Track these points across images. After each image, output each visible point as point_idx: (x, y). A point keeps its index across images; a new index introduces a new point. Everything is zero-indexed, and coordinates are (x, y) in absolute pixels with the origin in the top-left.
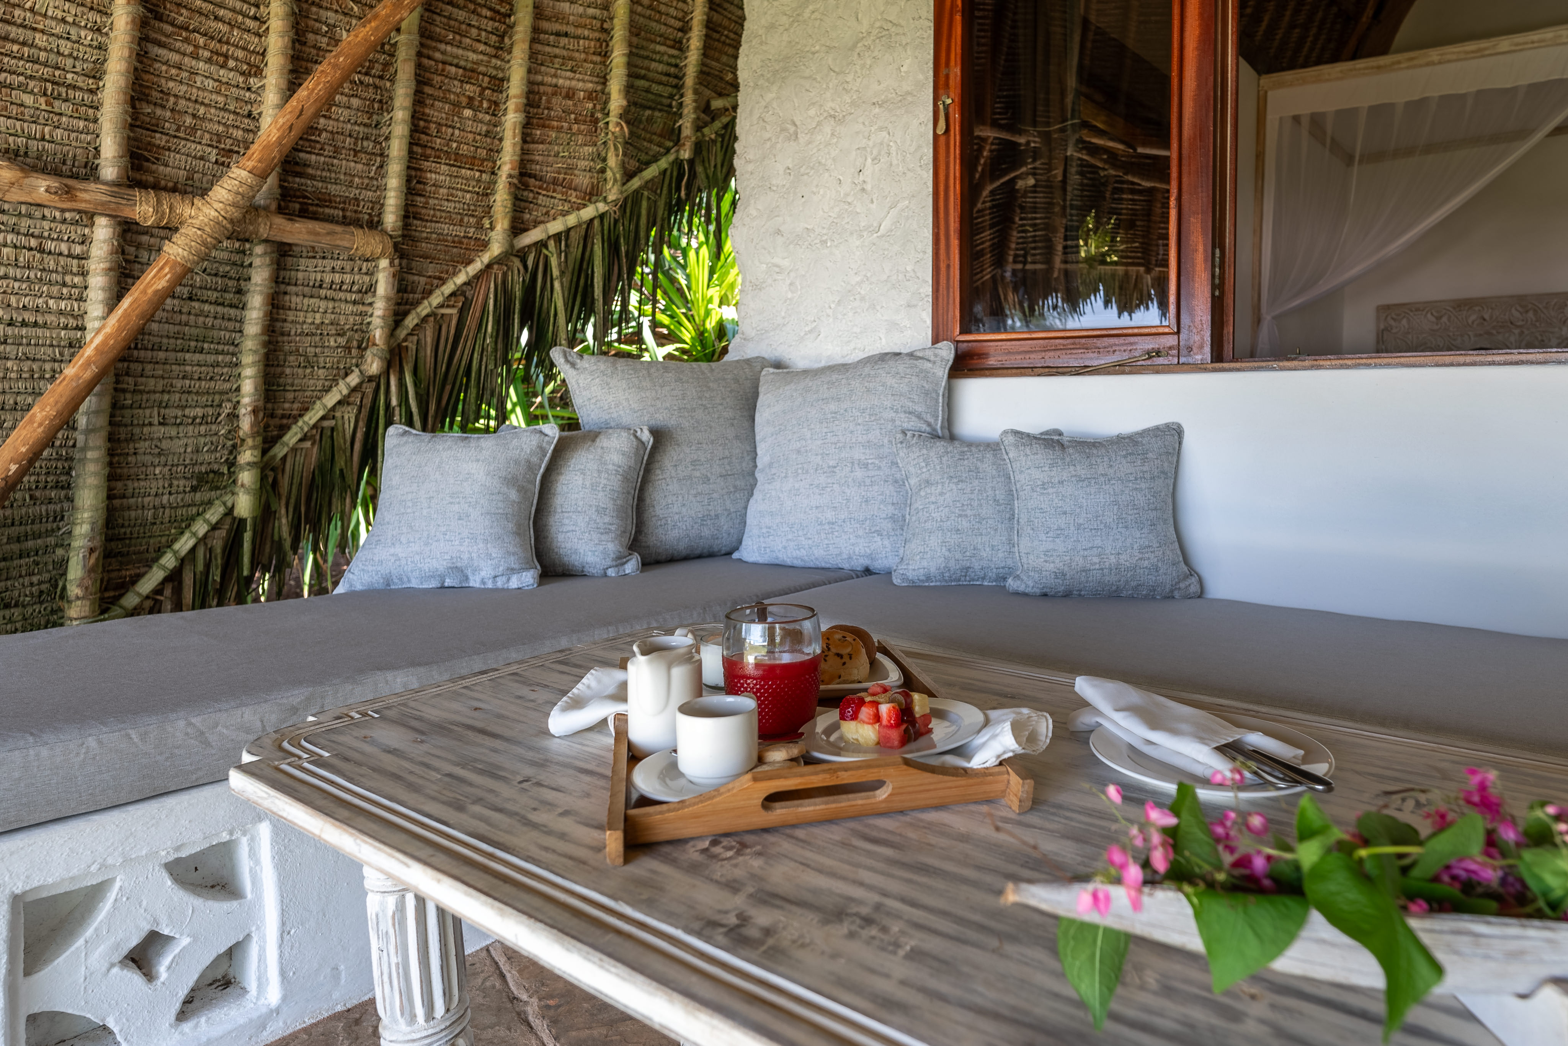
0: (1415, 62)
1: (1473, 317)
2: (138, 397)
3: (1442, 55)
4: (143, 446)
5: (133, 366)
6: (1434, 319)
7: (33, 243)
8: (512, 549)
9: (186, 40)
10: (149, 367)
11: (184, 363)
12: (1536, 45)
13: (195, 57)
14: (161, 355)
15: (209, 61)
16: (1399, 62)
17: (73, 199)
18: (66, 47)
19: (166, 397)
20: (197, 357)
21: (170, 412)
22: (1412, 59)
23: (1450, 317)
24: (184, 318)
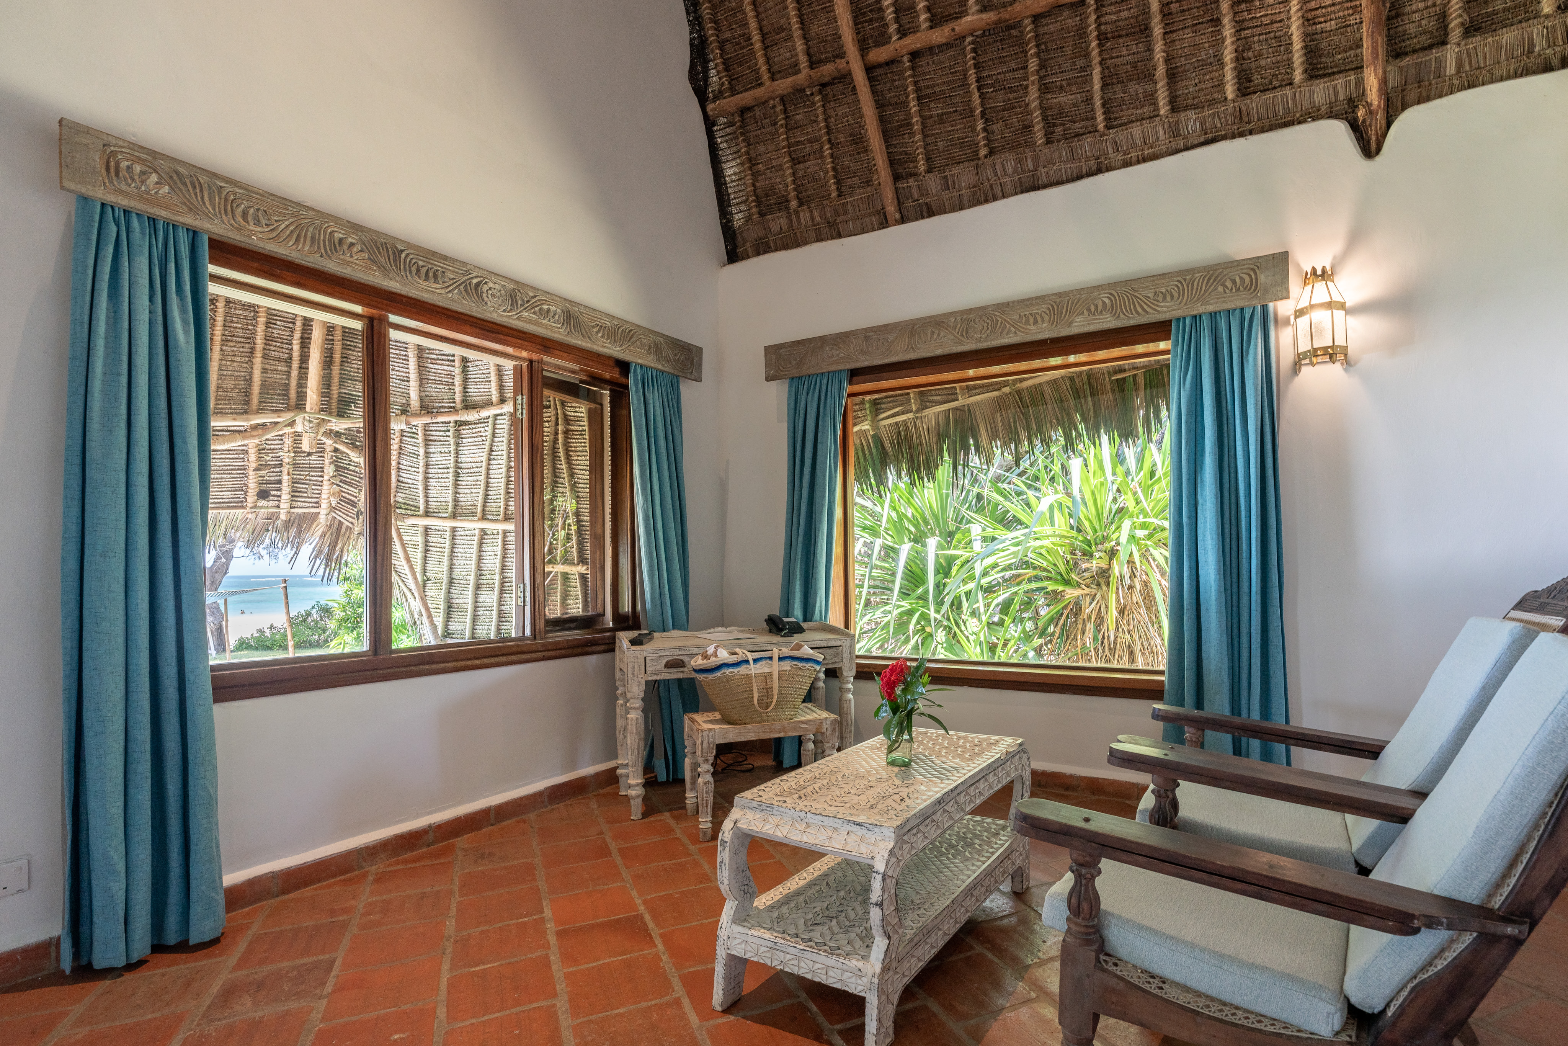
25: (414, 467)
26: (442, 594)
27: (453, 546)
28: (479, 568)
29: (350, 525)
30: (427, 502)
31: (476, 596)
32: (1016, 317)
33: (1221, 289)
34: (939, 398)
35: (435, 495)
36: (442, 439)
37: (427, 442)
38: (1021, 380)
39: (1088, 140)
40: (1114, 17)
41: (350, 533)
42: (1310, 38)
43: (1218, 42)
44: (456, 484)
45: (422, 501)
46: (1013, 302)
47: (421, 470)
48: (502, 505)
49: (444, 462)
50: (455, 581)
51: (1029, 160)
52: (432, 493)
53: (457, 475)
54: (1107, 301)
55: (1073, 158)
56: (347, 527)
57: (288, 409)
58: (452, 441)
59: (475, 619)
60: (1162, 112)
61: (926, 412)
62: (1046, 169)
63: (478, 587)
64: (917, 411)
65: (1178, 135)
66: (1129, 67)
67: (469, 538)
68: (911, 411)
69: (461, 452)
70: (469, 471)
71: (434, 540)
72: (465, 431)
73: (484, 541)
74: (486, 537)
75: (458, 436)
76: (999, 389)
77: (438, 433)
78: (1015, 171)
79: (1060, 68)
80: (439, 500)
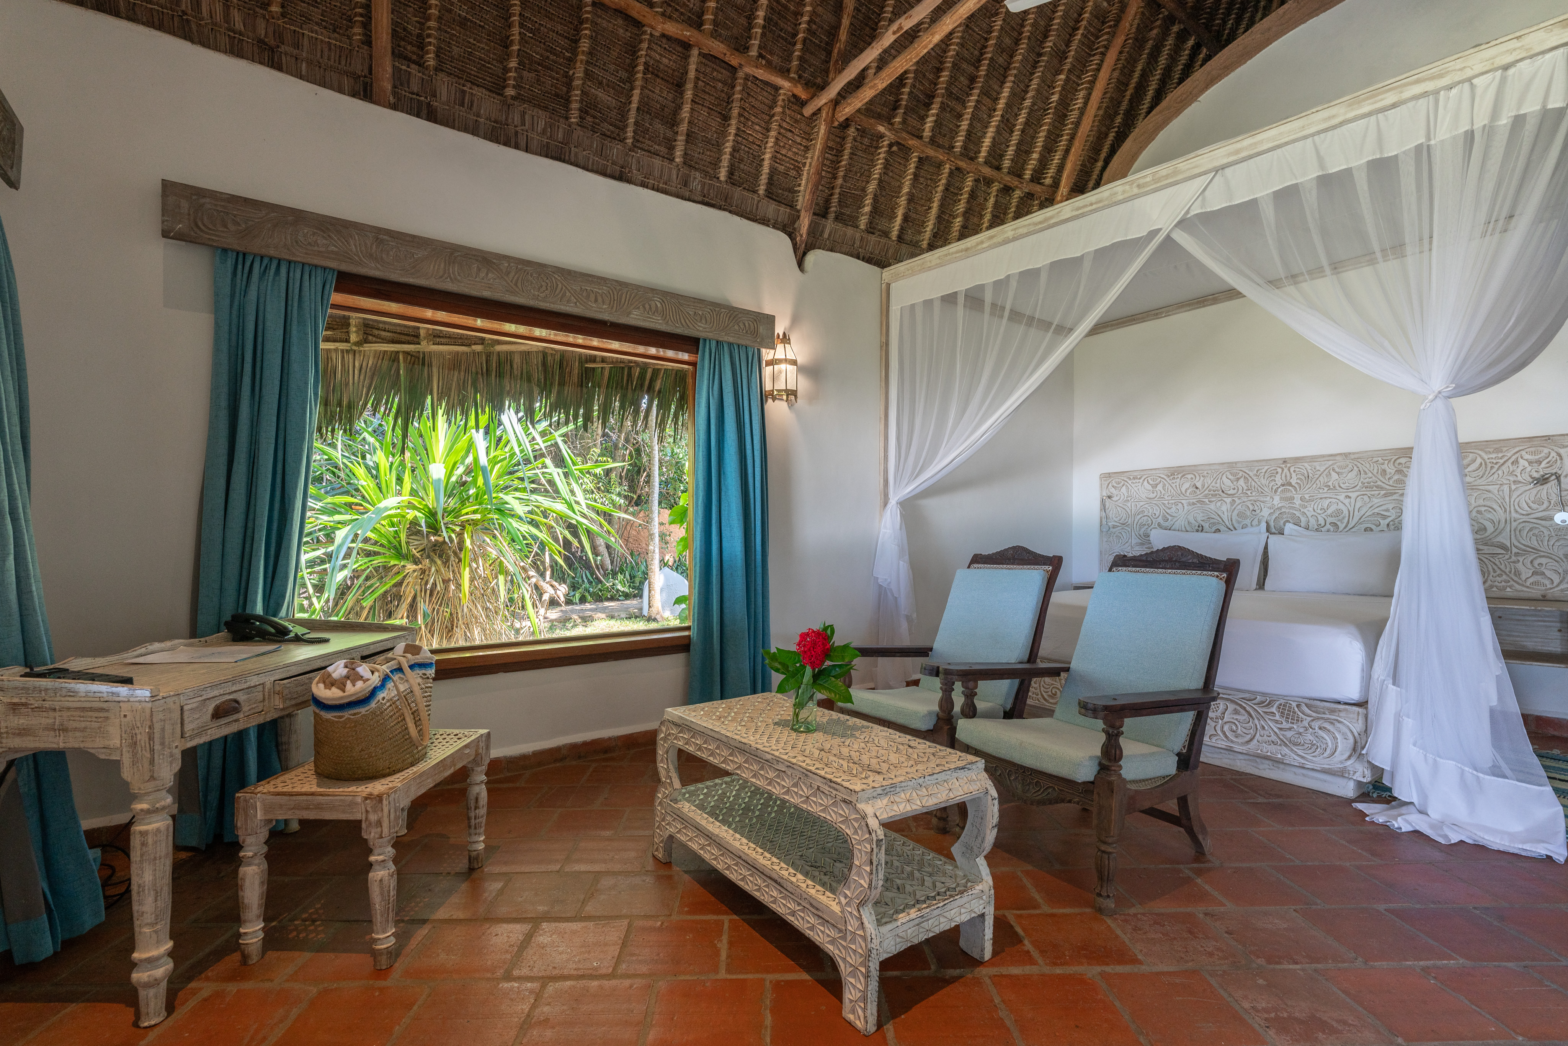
0: (995, 240)
1: (1186, 485)
3: (1015, 229)
6: (1150, 487)
12: (1094, 207)
16: (982, 242)
22: (992, 237)
23: (1164, 485)
32: (578, 289)
33: (736, 327)
34: (389, 334)
38: (499, 342)
39: (619, 146)
40: (658, 57)
42: (773, 172)
43: (723, 134)
46: (575, 272)
51: (561, 130)
54: (659, 305)
55: (601, 153)
60: (677, 160)
61: (367, 347)
62: (576, 150)
64: (359, 344)
65: (685, 185)
66: (658, 106)
68: (347, 341)
76: (469, 345)
78: (544, 132)
79: (604, 65)
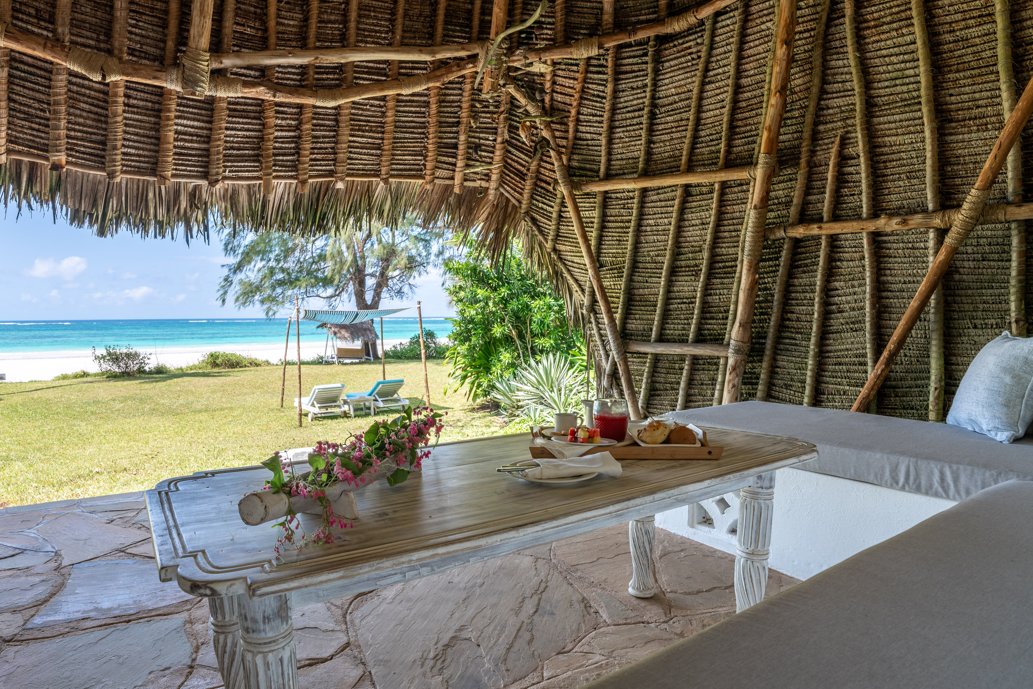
2: (960, 314)
4: (965, 339)
5: (957, 298)
7: (910, 245)
8: (998, 415)
9: (965, 126)
10: (963, 298)
11: (982, 295)
13: (970, 132)
14: (970, 292)
15: (978, 130)
17: (907, 225)
18: (914, 154)
19: (974, 314)
20: (990, 291)
21: (978, 322)
24: (980, 271)
25: (595, 115)
26: (622, 283)
27: (641, 216)
28: (677, 244)
29: (517, 204)
30: (609, 160)
31: (670, 283)
35: (620, 151)
36: (635, 68)
37: (618, 74)
41: (516, 213)
44: (651, 131)
45: (603, 160)
47: (606, 115)
48: (723, 147)
49: (635, 102)
50: (640, 265)
52: (617, 147)
53: (653, 116)
56: (514, 205)
57: (470, 40)
58: (650, 67)
59: (666, 314)
63: (673, 271)
67: (663, 204)
69: (660, 83)
70: (670, 108)
71: (614, 212)
72: (670, 51)
73: (688, 205)
74: (690, 199)
75: (658, 60)
77: (631, 61)
80: (624, 156)
